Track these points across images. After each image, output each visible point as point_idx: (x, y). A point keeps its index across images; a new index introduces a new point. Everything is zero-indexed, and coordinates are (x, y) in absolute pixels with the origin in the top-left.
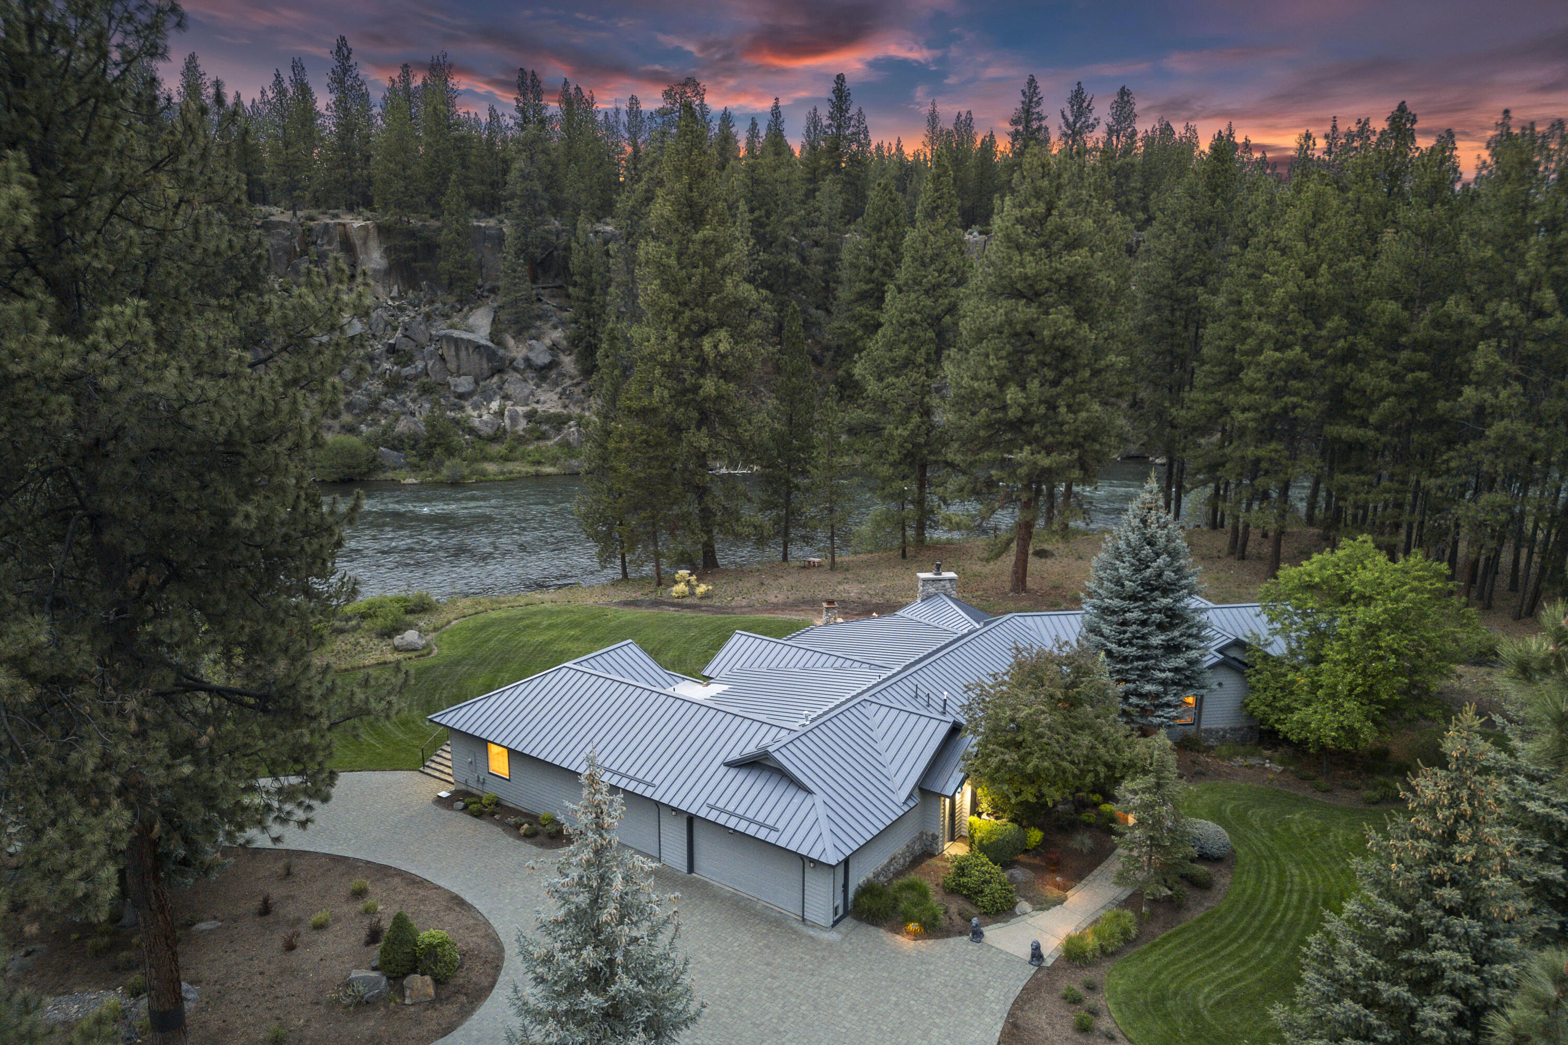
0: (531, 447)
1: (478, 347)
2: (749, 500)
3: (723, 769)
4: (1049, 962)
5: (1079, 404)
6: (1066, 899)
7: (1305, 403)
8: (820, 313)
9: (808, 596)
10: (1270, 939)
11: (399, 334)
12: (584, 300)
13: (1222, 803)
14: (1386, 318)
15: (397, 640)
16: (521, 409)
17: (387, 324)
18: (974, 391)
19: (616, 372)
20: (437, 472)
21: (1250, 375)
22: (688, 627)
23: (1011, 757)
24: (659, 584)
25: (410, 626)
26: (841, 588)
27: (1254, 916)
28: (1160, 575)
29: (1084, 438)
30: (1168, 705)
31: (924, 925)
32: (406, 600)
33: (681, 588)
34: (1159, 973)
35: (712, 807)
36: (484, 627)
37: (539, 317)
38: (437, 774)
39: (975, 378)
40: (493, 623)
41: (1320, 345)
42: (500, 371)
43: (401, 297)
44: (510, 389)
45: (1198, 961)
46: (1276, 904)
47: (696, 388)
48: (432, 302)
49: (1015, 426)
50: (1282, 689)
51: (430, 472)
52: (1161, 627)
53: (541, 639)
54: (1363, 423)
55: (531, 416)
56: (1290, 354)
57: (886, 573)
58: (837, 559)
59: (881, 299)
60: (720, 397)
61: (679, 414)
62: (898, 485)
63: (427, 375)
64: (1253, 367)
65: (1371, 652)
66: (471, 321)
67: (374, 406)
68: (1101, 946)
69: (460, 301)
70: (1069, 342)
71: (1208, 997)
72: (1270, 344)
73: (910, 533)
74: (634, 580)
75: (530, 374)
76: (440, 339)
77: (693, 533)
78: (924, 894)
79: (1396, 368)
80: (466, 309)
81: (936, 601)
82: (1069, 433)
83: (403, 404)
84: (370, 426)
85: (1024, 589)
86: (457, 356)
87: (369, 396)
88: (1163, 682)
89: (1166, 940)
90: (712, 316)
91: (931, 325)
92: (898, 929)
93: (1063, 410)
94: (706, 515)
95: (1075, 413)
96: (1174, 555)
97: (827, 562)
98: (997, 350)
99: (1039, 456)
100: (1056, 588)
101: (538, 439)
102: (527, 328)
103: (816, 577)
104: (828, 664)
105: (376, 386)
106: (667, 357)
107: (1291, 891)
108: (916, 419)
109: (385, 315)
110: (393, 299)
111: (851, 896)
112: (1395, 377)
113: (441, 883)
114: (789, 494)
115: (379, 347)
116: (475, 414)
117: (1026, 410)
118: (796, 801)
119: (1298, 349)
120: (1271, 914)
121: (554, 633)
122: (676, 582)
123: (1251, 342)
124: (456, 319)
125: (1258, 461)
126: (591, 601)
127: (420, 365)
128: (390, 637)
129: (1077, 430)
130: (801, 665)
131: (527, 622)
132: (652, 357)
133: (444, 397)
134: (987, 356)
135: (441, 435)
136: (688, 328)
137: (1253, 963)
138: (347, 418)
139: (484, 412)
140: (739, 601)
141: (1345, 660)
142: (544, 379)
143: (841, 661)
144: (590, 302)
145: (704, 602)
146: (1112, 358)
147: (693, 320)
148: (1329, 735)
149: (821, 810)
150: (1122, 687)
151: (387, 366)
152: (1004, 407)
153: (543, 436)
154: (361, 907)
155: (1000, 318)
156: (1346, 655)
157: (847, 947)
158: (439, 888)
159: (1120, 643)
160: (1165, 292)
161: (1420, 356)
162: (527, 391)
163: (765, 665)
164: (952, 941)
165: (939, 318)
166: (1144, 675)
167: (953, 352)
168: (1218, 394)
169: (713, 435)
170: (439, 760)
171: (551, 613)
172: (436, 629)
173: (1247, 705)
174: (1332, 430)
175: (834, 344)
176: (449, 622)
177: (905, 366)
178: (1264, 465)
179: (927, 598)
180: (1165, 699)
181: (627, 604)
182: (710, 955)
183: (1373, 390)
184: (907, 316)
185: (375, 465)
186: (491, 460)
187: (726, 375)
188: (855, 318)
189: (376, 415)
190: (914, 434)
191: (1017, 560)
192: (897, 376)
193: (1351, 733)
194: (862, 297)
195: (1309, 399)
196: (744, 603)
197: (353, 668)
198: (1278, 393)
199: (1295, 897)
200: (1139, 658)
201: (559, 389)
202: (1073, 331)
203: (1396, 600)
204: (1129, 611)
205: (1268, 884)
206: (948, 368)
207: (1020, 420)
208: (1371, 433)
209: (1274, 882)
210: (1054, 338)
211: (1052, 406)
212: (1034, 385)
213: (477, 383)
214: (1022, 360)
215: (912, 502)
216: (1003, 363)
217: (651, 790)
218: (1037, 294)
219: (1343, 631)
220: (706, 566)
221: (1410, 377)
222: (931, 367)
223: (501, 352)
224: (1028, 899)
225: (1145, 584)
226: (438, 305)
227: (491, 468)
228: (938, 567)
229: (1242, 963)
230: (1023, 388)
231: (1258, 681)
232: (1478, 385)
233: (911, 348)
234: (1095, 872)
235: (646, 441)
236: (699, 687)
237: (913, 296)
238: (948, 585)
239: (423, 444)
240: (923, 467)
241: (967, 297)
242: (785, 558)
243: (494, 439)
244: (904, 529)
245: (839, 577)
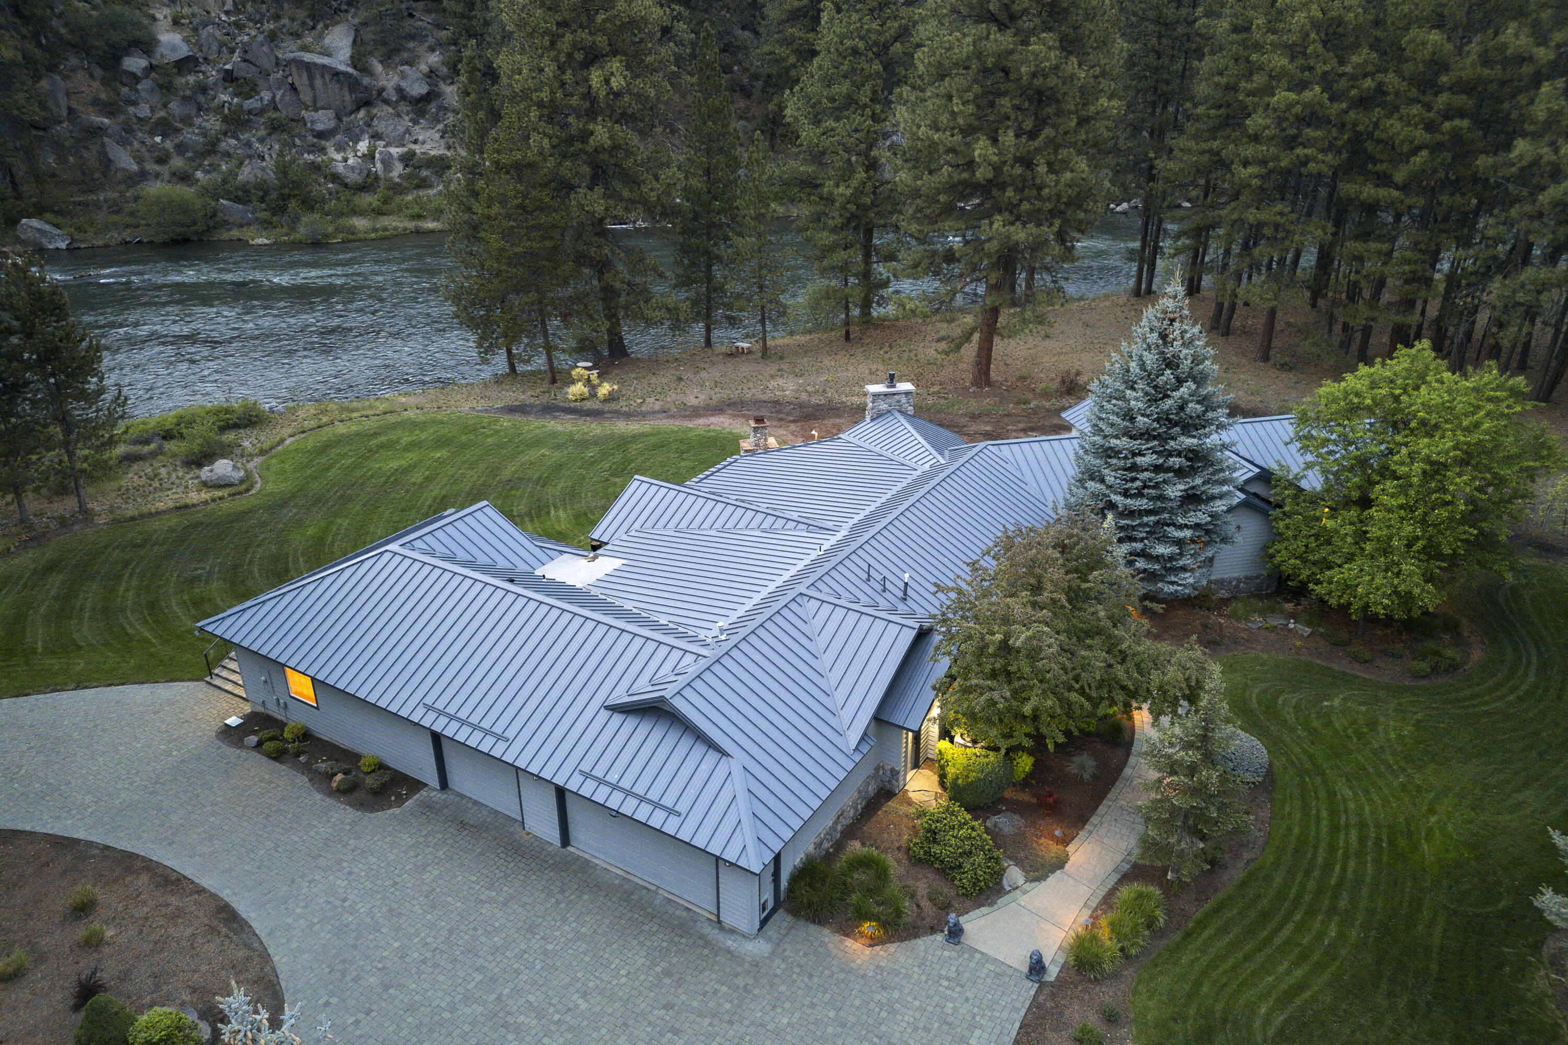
0: (410, 198)
1: (337, 74)
2: (661, 275)
3: (605, 714)
4: (1052, 973)
5: (1063, 161)
6: (1066, 858)
7: (1320, 156)
8: (747, 34)
9: (734, 395)
10: (1333, 910)
11: (236, 57)
12: (463, 16)
13: (1245, 687)
14: (1427, 53)
15: (205, 473)
16: (395, 151)
17: (222, 45)
18: (933, 144)
19: (481, 114)
20: (293, 229)
21: (1256, 121)
22: (585, 444)
23: (1002, 694)
24: (554, 381)
25: (224, 451)
26: (773, 384)
27: (1307, 873)
28: (1182, 408)
29: (1068, 205)
30: (1184, 569)
31: (884, 925)
32: (227, 411)
33: (577, 389)
34: (1198, 984)
35: (587, 776)
36: (324, 448)
37: (412, 37)
38: (229, 687)
39: (935, 127)
40: (340, 441)
41: (1343, 84)
42: (367, 103)
43: (237, 10)
44: (380, 126)
45: (1247, 958)
46: (1332, 849)
47: (586, 135)
48: (277, 17)
49: (986, 189)
50: (1317, 536)
51: (285, 230)
52: (1180, 473)
53: (394, 464)
54: (1384, 180)
55: (407, 159)
56: (1308, 95)
57: (828, 362)
58: (770, 343)
59: (817, 19)
60: (615, 147)
61: (566, 170)
62: (840, 256)
63: (276, 109)
64: (1260, 110)
65: (1434, 496)
66: (328, 40)
67: (211, 148)
68: (1122, 950)
69: (312, 17)
70: (1052, 81)
71: (1267, 1021)
72: (1284, 83)
73: (856, 312)
74: (524, 374)
75: (403, 107)
76: (289, 63)
77: (591, 317)
78: (882, 874)
79: (1431, 115)
80: (320, 26)
81: (888, 421)
82: (1049, 199)
83: (248, 145)
84: (209, 172)
85: (988, 383)
86: (312, 86)
87: (205, 135)
88: (1179, 542)
89: (1202, 923)
90: (601, 40)
91: (877, 55)
92: (847, 930)
93: (1042, 169)
94: (609, 294)
95: (1056, 172)
96: (1200, 379)
97: (758, 347)
98: (962, 92)
99: (1012, 229)
100: (1023, 378)
101: (418, 187)
102: (398, 51)
103: (745, 368)
104: (754, 524)
105: (213, 123)
106: (545, 95)
107: (1347, 826)
108: (861, 175)
109: (218, 34)
110: (227, 13)
111: (784, 883)
112: (1430, 127)
113: (206, 882)
114: (709, 267)
115: (213, 74)
116: (339, 157)
117: (997, 169)
118: (705, 768)
119: (1317, 89)
120: (1328, 867)
121: (413, 456)
122: (573, 382)
123: (1259, 80)
124: (308, 40)
125: (1260, 225)
126: (466, 407)
127: (266, 96)
128: (200, 465)
129: (1059, 195)
130: (718, 525)
131: (383, 439)
132: (525, 95)
133: (300, 136)
134: (950, 98)
135: (297, 185)
136: (570, 55)
137: (1316, 956)
138: (177, 162)
139: (350, 155)
140: (652, 403)
141: (1401, 507)
142: (421, 113)
143: (770, 519)
144: (470, 18)
145: (607, 407)
146: (1103, 102)
147: (575, 46)
148: (1381, 603)
149: (739, 782)
150: (1125, 548)
151: (224, 97)
152: (970, 165)
153: (424, 184)
154: (80, 932)
155: (967, 49)
156: (1402, 500)
157: (779, 966)
158: (201, 891)
159: (1126, 494)
160: (1152, 14)
161: (1461, 100)
162: (401, 129)
163: (672, 525)
164: (921, 943)
165: (886, 46)
166: (1157, 533)
167: (905, 90)
168: (1216, 144)
169: (611, 195)
170: (224, 673)
171: (415, 425)
172: (262, 452)
173: (1272, 556)
174: (1347, 188)
175: (765, 71)
176: (282, 441)
177: (846, 106)
178: (1267, 231)
179: (878, 416)
180: (1181, 563)
181: (511, 410)
182: (584, 995)
183: (1403, 142)
184: (848, 43)
185: (214, 221)
186: (361, 213)
187: (625, 118)
188: (787, 42)
189: (216, 159)
190: (859, 192)
191: (980, 348)
192: (837, 119)
193: (1407, 599)
194: (795, 16)
195: (1324, 151)
196: (657, 406)
197: (142, 516)
198: (1290, 143)
199: (1354, 835)
200: (1149, 512)
201: (440, 126)
202: (1057, 67)
203: (1468, 430)
204: (1141, 454)
205: (1318, 819)
206: (901, 113)
207: (990, 181)
208: (1395, 193)
209: (1324, 813)
210: (1034, 75)
211: (1027, 162)
212: (1008, 138)
213: (339, 118)
214: (992, 104)
215: (855, 275)
216: (971, 108)
217: (501, 746)
218: (1013, 18)
219: (1403, 470)
220: (612, 354)
221: (1447, 125)
222: (878, 108)
223: (366, 81)
224: (1018, 863)
225: (1165, 419)
226: (285, 21)
227: (361, 223)
228: (892, 377)
229: (1304, 957)
230: (995, 141)
231: (1287, 527)
232: (1536, 136)
233: (853, 84)
234: (1102, 809)
235: (522, 207)
236: (583, 562)
237: (855, 17)
238: (904, 399)
239: (274, 196)
240: (869, 233)
241: (923, 20)
242: (708, 343)
243: (363, 188)
244: (847, 308)
245: (773, 368)
